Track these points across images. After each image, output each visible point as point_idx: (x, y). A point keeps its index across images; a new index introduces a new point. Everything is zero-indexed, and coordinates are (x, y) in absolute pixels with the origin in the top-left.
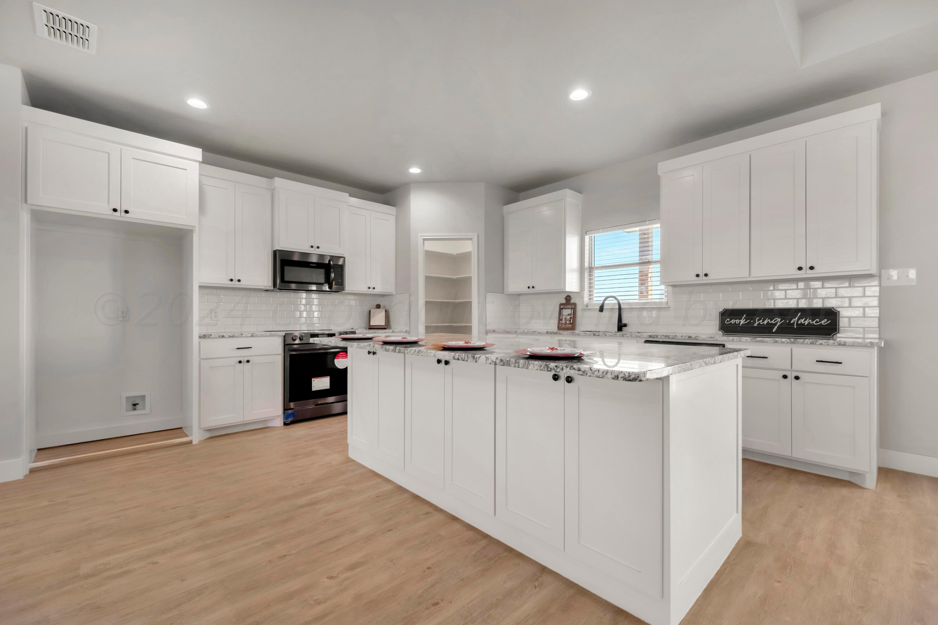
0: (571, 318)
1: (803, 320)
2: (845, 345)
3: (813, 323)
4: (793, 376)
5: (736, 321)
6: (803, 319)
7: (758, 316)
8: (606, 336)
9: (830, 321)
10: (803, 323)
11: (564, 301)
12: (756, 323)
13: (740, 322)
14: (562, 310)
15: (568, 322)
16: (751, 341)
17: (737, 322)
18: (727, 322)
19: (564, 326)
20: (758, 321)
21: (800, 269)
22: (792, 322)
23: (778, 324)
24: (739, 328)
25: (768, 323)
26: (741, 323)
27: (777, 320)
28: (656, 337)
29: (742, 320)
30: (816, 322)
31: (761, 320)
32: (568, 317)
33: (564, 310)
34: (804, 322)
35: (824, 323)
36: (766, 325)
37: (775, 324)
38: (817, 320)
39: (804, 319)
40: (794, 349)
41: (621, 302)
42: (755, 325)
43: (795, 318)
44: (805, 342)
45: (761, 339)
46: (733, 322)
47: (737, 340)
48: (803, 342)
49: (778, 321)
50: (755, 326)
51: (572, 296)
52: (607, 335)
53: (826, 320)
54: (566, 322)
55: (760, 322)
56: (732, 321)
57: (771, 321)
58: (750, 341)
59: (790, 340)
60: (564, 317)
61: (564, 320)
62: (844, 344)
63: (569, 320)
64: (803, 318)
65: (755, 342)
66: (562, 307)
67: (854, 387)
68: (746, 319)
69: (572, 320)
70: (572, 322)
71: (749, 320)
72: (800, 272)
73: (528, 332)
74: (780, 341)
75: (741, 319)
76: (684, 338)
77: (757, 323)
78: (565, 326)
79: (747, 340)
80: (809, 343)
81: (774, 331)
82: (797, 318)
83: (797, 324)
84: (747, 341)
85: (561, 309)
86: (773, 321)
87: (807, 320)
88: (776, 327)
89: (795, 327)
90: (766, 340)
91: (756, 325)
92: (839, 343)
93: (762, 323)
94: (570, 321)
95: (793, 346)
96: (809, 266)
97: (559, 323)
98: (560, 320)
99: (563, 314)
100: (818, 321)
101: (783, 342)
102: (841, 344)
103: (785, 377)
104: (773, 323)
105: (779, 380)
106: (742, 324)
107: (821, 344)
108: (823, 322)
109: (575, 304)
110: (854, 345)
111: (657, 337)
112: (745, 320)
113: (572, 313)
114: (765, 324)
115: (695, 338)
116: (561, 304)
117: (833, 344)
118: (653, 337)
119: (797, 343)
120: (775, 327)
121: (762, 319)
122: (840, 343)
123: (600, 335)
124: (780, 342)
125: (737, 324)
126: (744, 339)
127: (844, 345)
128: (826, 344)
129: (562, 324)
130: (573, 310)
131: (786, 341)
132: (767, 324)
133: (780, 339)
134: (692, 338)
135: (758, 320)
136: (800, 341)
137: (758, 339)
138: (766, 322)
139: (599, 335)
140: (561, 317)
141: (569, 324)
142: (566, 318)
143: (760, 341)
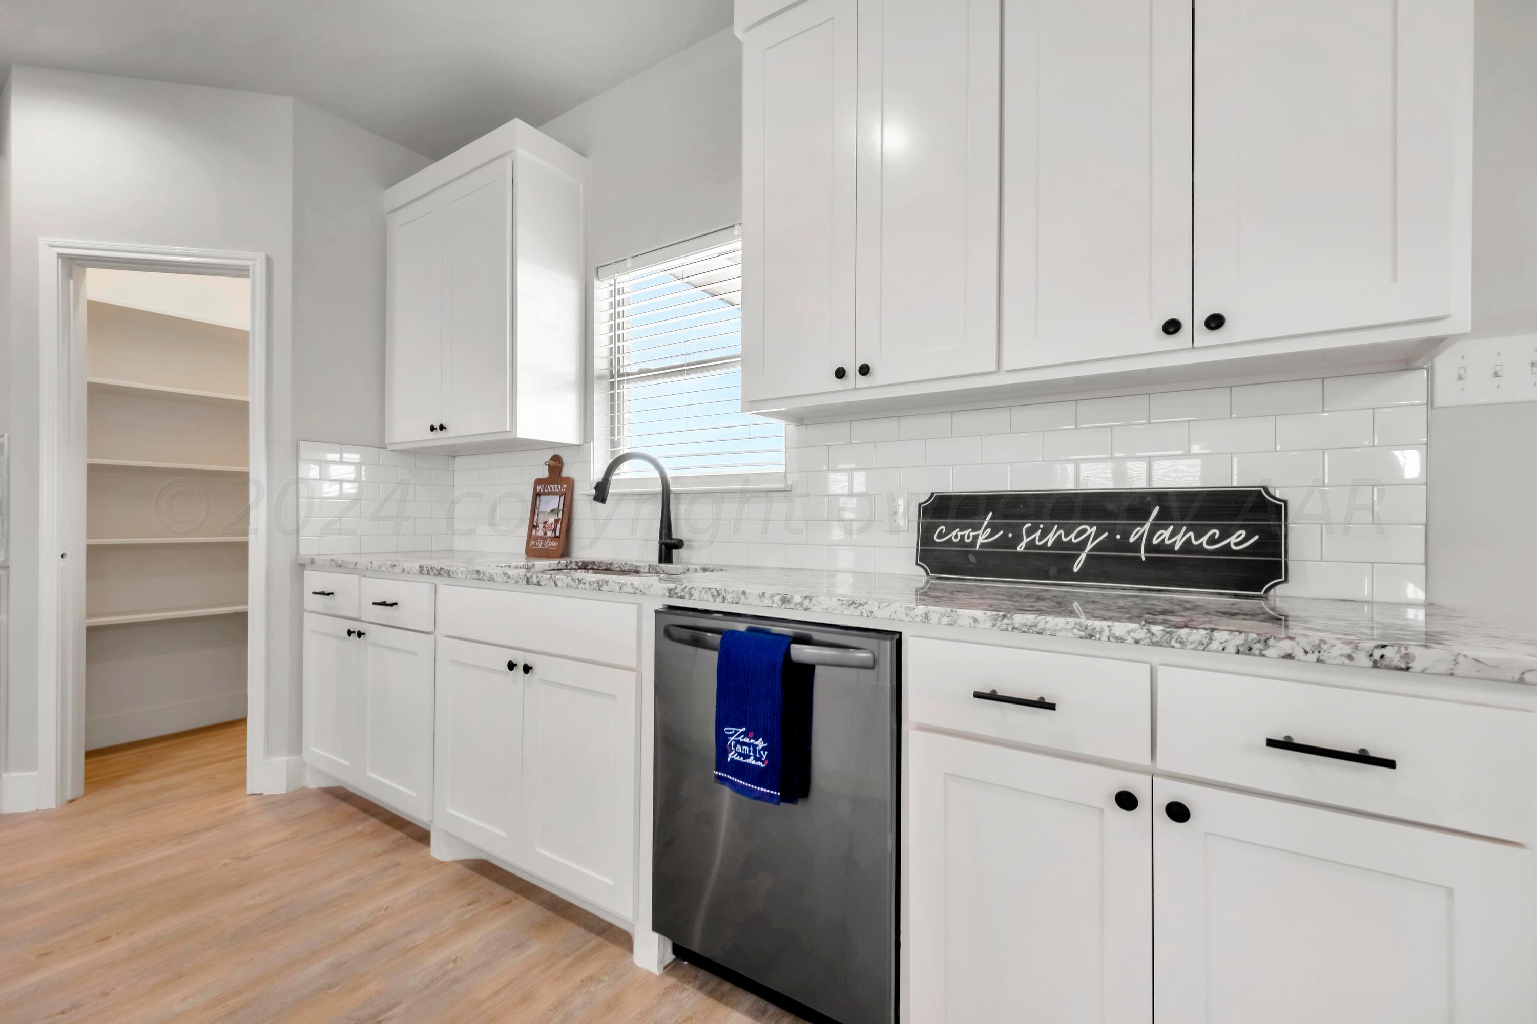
0: (556, 521)
1: (1166, 533)
2: (1408, 669)
3: (1202, 543)
4: (1162, 801)
5: (964, 535)
6: (1166, 530)
7: (1026, 517)
8: (556, 585)
9: (1257, 537)
10: (1167, 542)
11: (544, 473)
12: (1022, 540)
13: (976, 537)
14: (538, 498)
15: (550, 534)
16: (994, 626)
17: (969, 537)
18: (938, 537)
19: (540, 544)
20: (1027, 537)
21: (1171, 330)
22: (1132, 540)
23: (1090, 546)
24: (972, 558)
25: (1058, 541)
26: (980, 540)
27: (1085, 531)
28: (687, 597)
29: (980, 532)
30: (1212, 541)
31: (1037, 531)
32: (551, 520)
33: (542, 497)
34: (1169, 539)
35: (1237, 544)
36: (1052, 548)
37: (1081, 546)
38: (1214, 534)
39: (1172, 528)
40: (1162, 671)
41: (669, 475)
42: (1018, 549)
43: (1142, 525)
44: (1215, 645)
45: (1030, 618)
46: (956, 536)
47: (940, 620)
48: (1205, 641)
49: (1091, 533)
50: (1021, 553)
51: (565, 460)
52: (559, 583)
53: (1243, 533)
54: (546, 534)
55: (1035, 539)
56: (954, 534)
57: (1066, 536)
58: (988, 625)
59: (1149, 630)
60: (541, 519)
61: (541, 526)
62: (1403, 666)
63: (553, 526)
64: (1168, 526)
65: (1007, 630)
66: (540, 489)
67: (1450, 892)
68: (995, 529)
69: (559, 526)
70: (558, 534)
71: (1001, 532)
72: (1171, 342)
73: (380, 568)
74: (1107, 633)
75: (979, 529)
76: (769, 602)
77: (1026, 540)
78: (543, 545)
79: (975, 620)
80: (1231, 648)
81: (1076, 570)
82: (1147, 526)
83: (1150, 548)
84: (977, 625)
85: (537, 495)
86: (1073, 536)
87: (1179, 533)
88: (1083, 556)
89: (1143, 559)
90: (1048, 626)
91: (1021, 547)
92: (1377, 654)
93: (1040, 540)
94: (554, 530)
95: (1158, 655)
96: (1202, 316)
97: (530, 535)
98: (533, 526)
99: (541, 510)
100: (1216, 537)
101: (1120, 640)
102: (1385, 662)
103: (1126, 801)
104: (1074, 541)
105: (1102, 810)
106: (982, 545)
107: (1289, 656)
108: (1233, 540)
109: (570, 482)
110: (1452, 674)
111: (691, 595)
112: (989, 530)
113: (561, 507)
114: (1049, 545)
115: (801, 604)
116: (538, 482)
117: (1347, 661)
118: (679, 595)
119: (1178, 645)
120: (1079, 555)
121: (1041, 526)
122: (1382, 657)
123: (541, 583)
124: (1105, 638)
125: (968, 545)
126: (966, 614)
127: (1401, 669)
128: (1313, 657)
129: (537, 538)
130: (562, 498)
131: (1129, 632)
132: (1054, 547)
133: (1105, 624)
134: (792, 606)
135: (1030, 532)
136: (1192, 638)
137: (1019, 619)
138: (1051, 539)
139: (538, 584)
140: (535, 520)
141: (552, 538)
142: (545, 523)
143: (1028, 629)
